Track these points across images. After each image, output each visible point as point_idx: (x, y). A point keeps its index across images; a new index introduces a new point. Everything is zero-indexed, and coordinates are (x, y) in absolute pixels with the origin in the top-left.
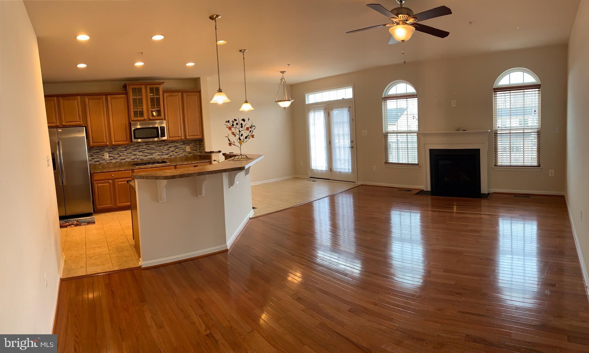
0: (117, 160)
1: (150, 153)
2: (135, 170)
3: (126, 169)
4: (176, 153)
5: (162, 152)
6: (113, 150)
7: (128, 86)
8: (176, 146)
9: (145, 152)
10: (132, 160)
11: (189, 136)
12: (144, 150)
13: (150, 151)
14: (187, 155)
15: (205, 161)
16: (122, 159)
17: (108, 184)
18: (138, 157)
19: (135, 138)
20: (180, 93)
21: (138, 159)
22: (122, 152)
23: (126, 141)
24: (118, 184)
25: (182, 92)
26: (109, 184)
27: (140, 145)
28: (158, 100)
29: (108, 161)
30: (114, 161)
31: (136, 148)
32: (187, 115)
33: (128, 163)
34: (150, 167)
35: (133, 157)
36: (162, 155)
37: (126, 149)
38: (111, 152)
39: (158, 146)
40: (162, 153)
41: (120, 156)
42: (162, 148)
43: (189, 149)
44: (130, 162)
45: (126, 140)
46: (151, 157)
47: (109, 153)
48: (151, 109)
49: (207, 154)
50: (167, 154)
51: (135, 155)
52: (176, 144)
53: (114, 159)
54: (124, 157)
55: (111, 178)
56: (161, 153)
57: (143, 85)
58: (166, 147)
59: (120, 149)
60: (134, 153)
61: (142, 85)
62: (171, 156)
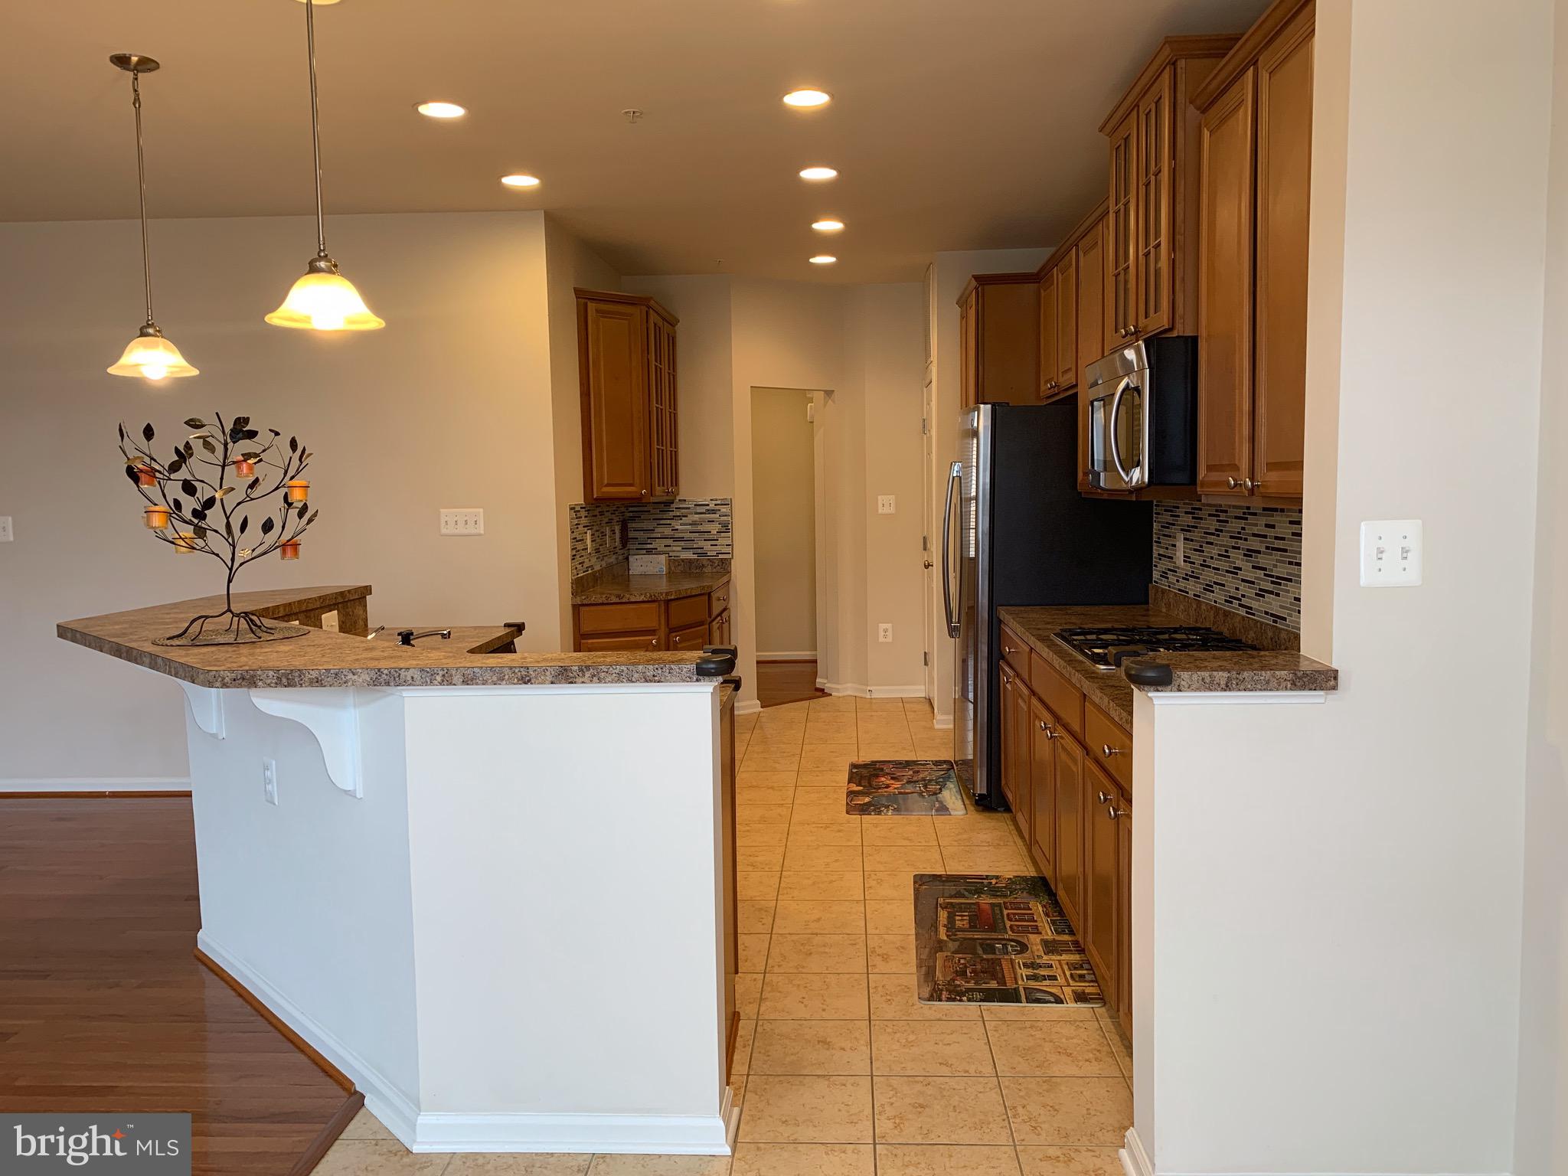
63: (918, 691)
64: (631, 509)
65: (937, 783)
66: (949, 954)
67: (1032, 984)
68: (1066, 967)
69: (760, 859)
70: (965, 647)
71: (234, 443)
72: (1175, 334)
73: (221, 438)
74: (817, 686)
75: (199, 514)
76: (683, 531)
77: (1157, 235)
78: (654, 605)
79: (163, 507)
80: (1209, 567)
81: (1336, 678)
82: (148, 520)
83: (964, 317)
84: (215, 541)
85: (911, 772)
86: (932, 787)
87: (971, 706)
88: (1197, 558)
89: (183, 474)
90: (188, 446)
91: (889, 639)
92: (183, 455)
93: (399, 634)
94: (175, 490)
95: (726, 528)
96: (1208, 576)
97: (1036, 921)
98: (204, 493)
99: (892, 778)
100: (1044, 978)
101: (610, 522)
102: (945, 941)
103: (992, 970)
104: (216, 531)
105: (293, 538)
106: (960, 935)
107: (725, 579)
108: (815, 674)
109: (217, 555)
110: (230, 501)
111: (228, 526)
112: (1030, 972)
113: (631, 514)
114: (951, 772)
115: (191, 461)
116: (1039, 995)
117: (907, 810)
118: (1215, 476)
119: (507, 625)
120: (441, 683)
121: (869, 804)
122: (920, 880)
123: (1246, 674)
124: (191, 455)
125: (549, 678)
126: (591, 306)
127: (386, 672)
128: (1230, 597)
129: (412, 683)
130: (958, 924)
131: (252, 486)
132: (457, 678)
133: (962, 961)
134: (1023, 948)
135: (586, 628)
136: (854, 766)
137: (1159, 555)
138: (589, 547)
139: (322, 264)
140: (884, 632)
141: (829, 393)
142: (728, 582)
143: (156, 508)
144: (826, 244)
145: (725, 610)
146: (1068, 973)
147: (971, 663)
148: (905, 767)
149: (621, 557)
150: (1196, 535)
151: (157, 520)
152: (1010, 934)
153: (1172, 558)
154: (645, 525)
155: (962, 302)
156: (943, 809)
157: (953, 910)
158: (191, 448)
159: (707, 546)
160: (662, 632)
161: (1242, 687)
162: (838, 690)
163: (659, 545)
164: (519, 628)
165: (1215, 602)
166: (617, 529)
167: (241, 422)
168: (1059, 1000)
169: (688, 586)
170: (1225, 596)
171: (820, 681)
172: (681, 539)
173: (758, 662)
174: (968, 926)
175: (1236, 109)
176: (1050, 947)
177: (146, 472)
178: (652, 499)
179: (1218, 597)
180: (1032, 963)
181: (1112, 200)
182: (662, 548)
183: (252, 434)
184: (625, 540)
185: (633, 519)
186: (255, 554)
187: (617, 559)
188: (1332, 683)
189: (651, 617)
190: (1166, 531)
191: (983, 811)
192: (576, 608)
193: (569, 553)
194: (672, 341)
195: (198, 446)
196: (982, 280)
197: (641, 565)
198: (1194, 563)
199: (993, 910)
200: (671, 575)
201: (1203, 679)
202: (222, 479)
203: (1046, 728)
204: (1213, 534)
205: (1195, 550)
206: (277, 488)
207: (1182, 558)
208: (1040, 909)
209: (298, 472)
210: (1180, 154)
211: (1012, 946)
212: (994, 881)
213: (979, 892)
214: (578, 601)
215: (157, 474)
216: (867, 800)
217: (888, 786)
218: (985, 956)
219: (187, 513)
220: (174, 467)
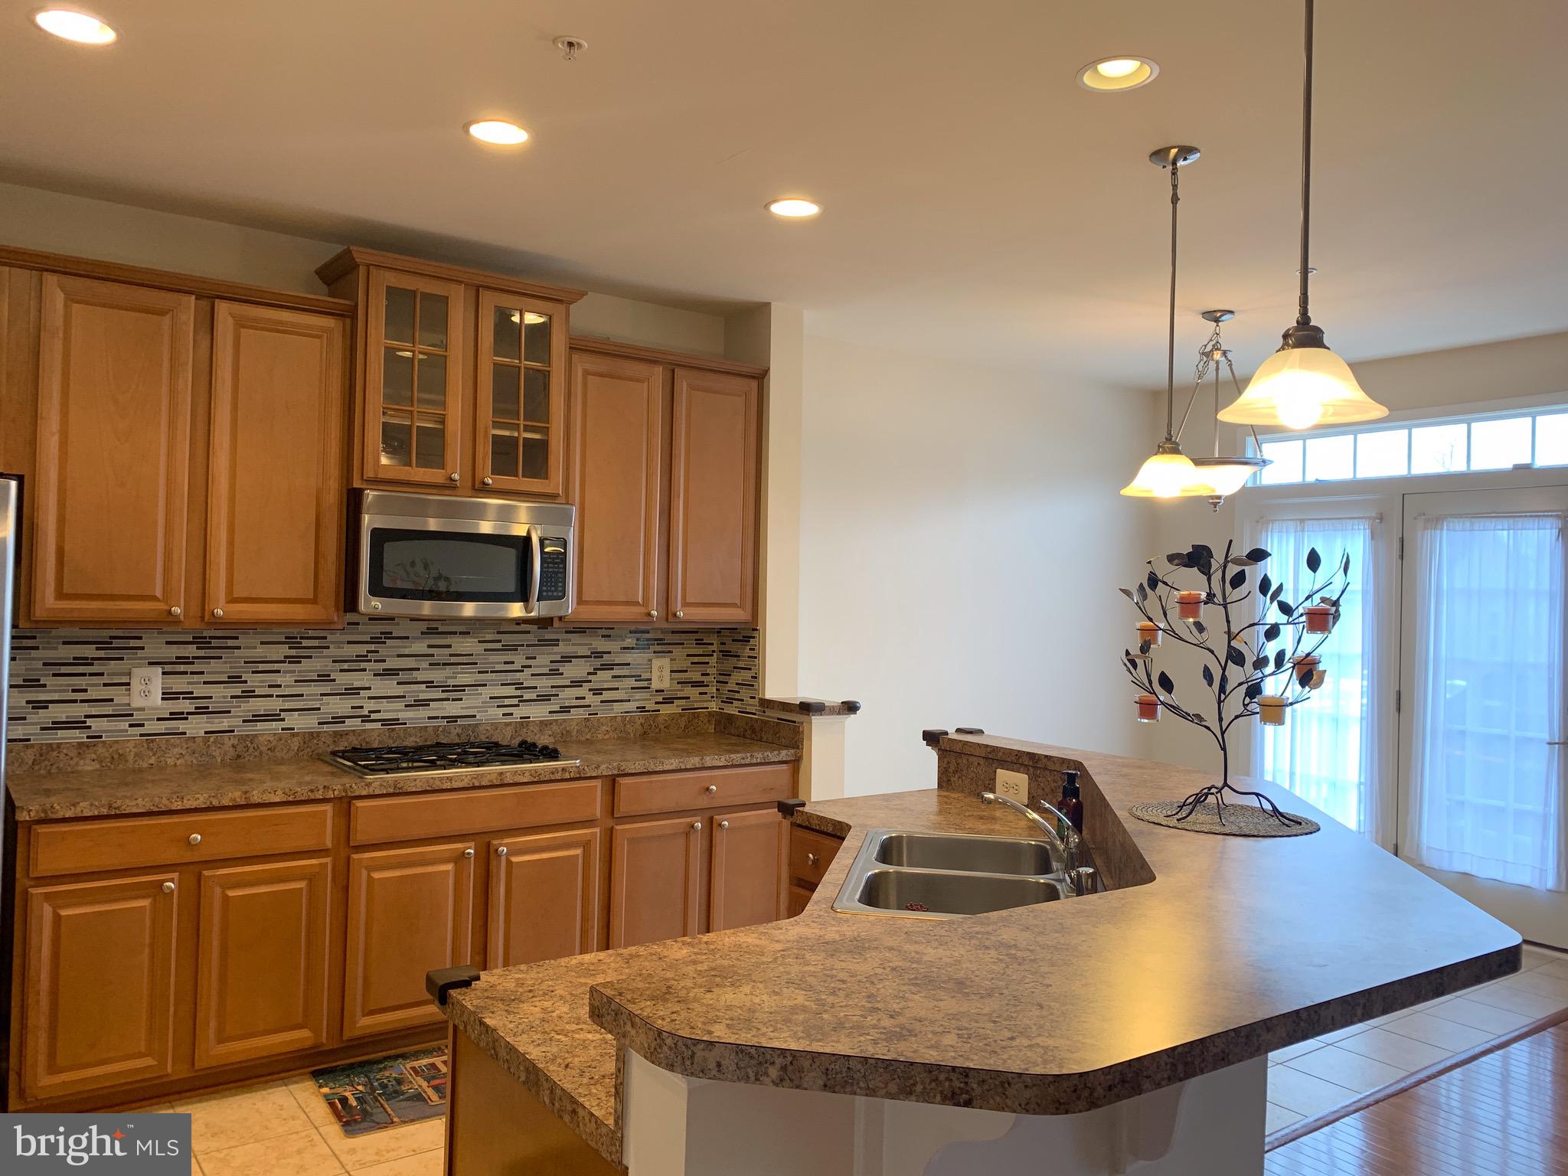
0: (224, 723)
1: (446, 689)
2: (359, 804)
3: (303, 793)
4: (597, 692)
5: (519, 685)
6: (202, 653)
7: (362, 270)
8: (598, 655)
9: (420, 676)
10: (325, 728)
11: (685, 604)
12: (410, 663)
13: (448, 671)
14: (650, 706)
15: (773, 756)
16: (257, 718)
17: (145, 903)
18: (372, 705)
19: (376, 590)
20: (659, 370)
21: (366, 719)
22: (262, 667)
23: (314, 601)
24: (226, 899)
25: (673, 366)
26: (154, 905)
27: (388, 635)
28: (540, 382)
29: (152, 727)
30: (196, 727)
31: (362, 649)
32: (686, 491)
33: (295, 744)
34: (461, 785)
35: (340, 706)
36: (515, 701)
37: (293, 652)
38: (182, 668)
39: (498, 646)
40: (518, 693)
41: (249, 694)
42: (519, 660)
43: (667, 673)
44: (313, 735)
45: (311, 596)
46: (452, 709)
47: (168, 668)
48: (493, 427)
49: (773, 715)
50: (544, 698)
51: (352, 691)
52: (601, 645)
53: (201, 711)
54: (275, 705)
55: (172, 855)
56: (510, 691)
57: (460, 282)
58: (544, 660)
59: (252, 648)
60: (344, 680)
61: (454, 286)
62: (565, 709)
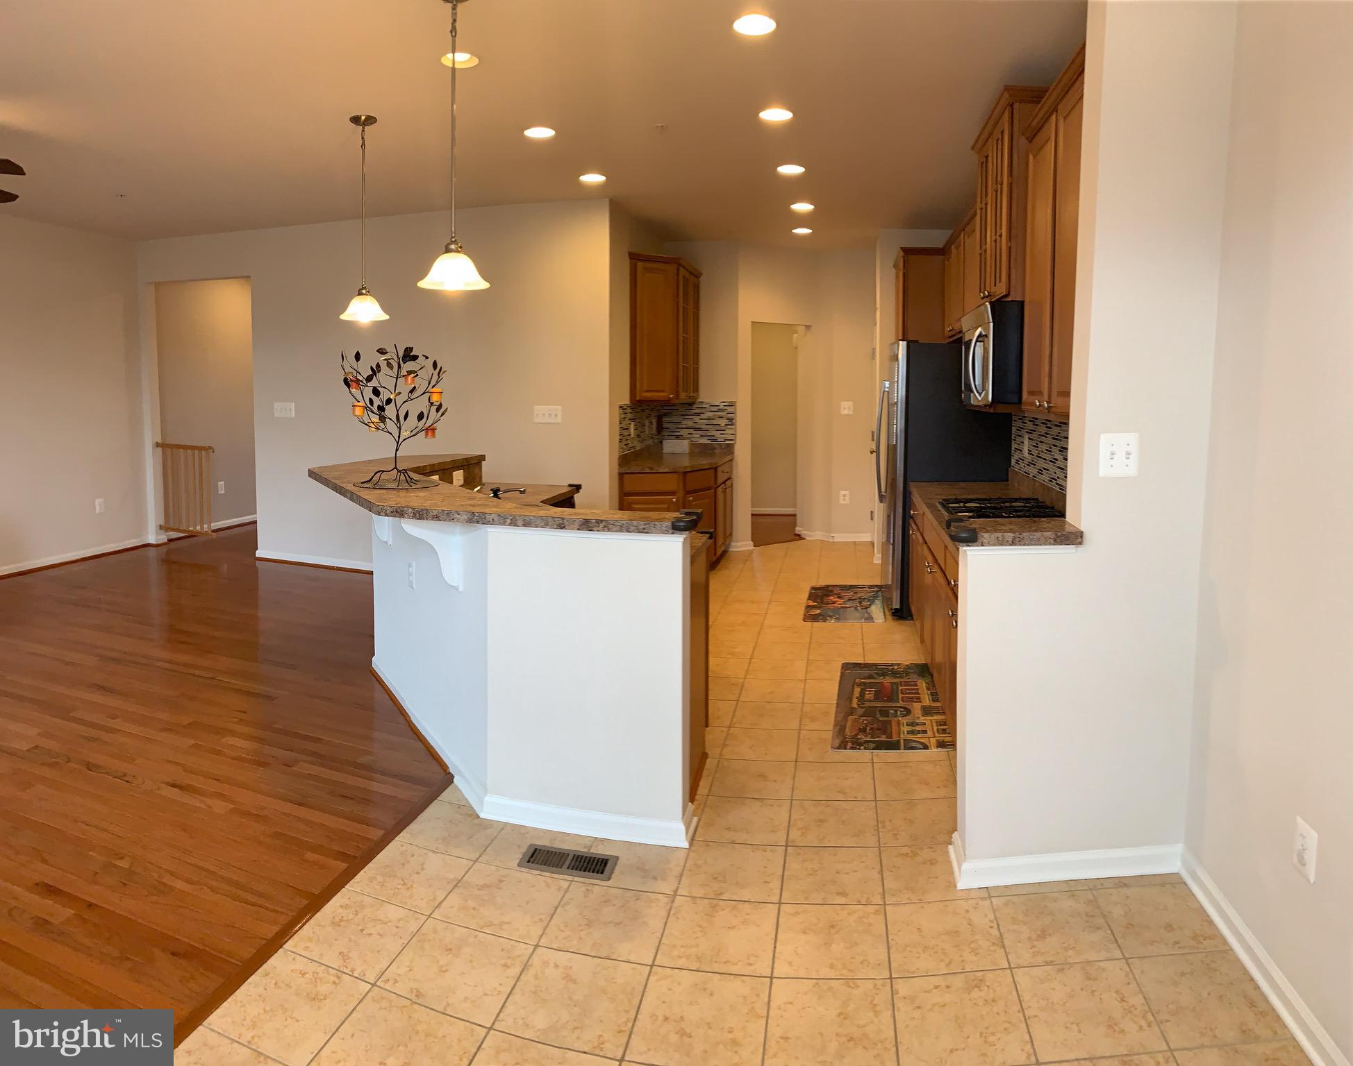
61: (990, 140)
63: (866, 537)
64: (665, 408)
65: (869, 600)
66: (856, 717)
67: (911, 737)
68: (935, 724)
69: (737, 650)
70: (889, 507)
71: (404, 363)
72: (1009, 299)
73: (396, 359)
74: (797, 533)
75: (381, 409)
76: (702, 424)
77: (1001, 229)
78: (676, 475)
79: (362, 404)
80: (1041, 458)
81: (1082, 537)
82: (354, 410)
83: (897, 277)
84: (391, 425)
85: (852, 593)
86: (864, 604)
87: (891, 547)
88: (1035, 452)
89: (374, 383)
90: (378, 366)
91: (847, 501)
92: (375, 371)
93: (492, 490)
94: (368, 393)
95: (731, 422)
96: (1041, 464)
97: (919, 694)
98: (385, 395)
99: (838, 597)
100: (919, 732)
101: (649, 416)
102: (856, 708)
103: (885, 728)
104: (391, 419)
105: (432, 425)
106: (867, 704)
107: (729, 458)
108: (795, 525)
109: (391, 434)
110: (400, 400)
111: (398, 416)
112: (910, 728)
113: (666, 411)
114: (880, 593)
115: (380, 375)
116: (914, 744)
117: (845, 619)
118: (1031, 399)
119: (570, 485)
120: (510, 525)
121: (819, 615)
122: (846, 667)
123: (1025, 534)
124: (379, 371)
125: (577, 526)
126: (640, 264)
127: (477, 514)
128: (1052, 478)
129: (492, 523)
130: (867, 697)
131: (411, 391)
132: (520, 522)
133: (865, 722)
134: (908, 712)
135: (627, 489)
136: (813, 588)
137: (1015, 448)
138: (632, 433)
139: (453, 247)
140: (844, 496)
141: (808, 327)
142: (731, 460)
143: (358, 404)
144: (802, 220)
145: (729, 479)
146: (935, 728)
147: (892, 516)
148: (849, 590)
149: (656, 441)
150: (1035, 436)
151: (358, 411)
152: (901, 703)
153: (1021, 451)
154: (675, 419)
155: (895, 266)
156: (870, 619)
157: (864, 687)
158: (380, 367)
159: (717, 434)
160: (681, 494)
161: (1022, 543)
162: (810, 536)
163: (684, 433)
164: (578, 488)
165: (1044, 481)
166: (654, 421)
167: (408, 350)
168: (926, 747)
169: (704, 462)
170: (1049, 477)
171: (798, 530)
172: (699, 429)
173: (752, 515)
174: (873, 698)
175: (1046, 142)
176: (927, 711)
177: (355, 381)
178: (677, 402)
179: (1045, 477)
180: (912, 723)
181: (979, 200)
182: (686, 436)
183: (415, 358)
184: (660, 429)
185: (665, 415)
186: (412, 434)
187: (653, 442)
188: (1079, 540)
189: (672, 483)
190: (1019, 433)
191: (897, 619)
192: (621, 475)
193: (618, 438)
194: (697, 288)
195: (384, 366)
196: (907, 252)
197: (670, 446)
198: (1033, 455)
199: (892, 686)
200: (692, 454)
201: (998, 538)
202: (396, 386)
203: (929, 566)
204: (1043, 436)
205: (1034, 446)
206: (424, 393)
207: (1027, 451)
208: (924, 685)
209: (437, 383)
210: (1015, 173)
211: (901, 711)
212: (896, 667)
213: (884, 675)
214: (623, 470)
215: (361, 383)
216: (818, 611)
217: (834, 603)
218: (881, 719)
219: (375, 406)
220: (369, 379)
